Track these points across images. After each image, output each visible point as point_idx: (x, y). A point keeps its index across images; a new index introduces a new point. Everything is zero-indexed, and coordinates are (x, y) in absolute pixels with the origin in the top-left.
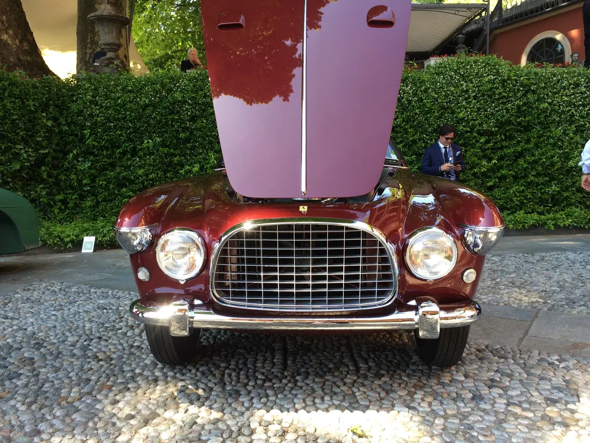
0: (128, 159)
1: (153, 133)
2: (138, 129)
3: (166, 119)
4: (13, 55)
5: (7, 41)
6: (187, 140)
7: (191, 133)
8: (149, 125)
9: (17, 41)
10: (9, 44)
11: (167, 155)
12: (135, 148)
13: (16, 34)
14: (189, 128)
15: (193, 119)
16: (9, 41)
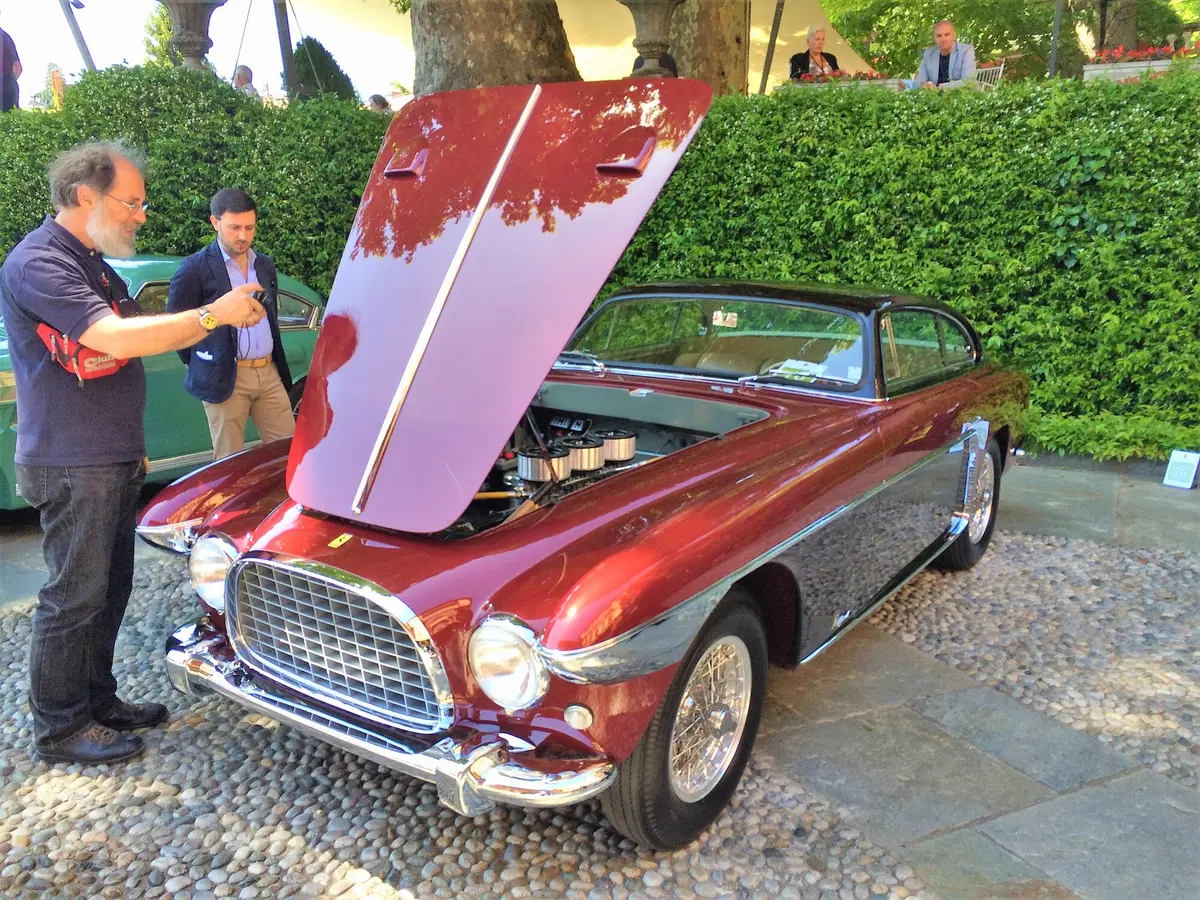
0: (644, 264)
1: (685, 217)
2: (661, 210)
3: (707, 192)
4: (520, 70)
5: (512, 45)
6: (744, 232)
7: (753, 219)
8: (680, 204)
9: (529, 43)
10: (515, 51)
11: (707, 260)
12: (655, 244)
13: (527, 31)
14: (747, 209)
15: (757, 190)
16: (517, 46)
